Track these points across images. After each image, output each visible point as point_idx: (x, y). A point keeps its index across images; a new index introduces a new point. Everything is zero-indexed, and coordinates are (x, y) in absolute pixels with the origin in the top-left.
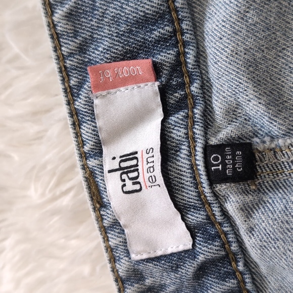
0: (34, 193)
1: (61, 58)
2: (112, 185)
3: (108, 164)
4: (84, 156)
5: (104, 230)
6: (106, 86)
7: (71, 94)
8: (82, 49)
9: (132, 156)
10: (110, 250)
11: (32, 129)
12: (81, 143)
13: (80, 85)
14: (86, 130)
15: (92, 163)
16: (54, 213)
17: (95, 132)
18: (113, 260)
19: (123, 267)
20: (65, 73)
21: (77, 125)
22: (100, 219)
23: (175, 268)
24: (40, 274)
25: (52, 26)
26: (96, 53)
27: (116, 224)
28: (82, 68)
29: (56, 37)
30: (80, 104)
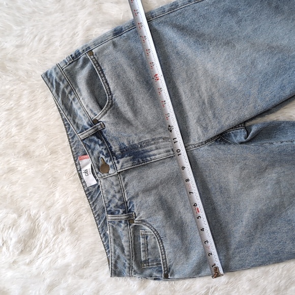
0: (64, 178)
1: (73, 155)
2: (84, 175)
3: (82, 172)
4: (78, 171)
5: (82, 183)
6: (81, 159)
7: (75, 161)
8: (77, 154)
9: (87, 170)
10: (83, 186)
11: (65, 166)
12: (77, 169)
13: (77, 159)
14: (78, 167)
15: (79, 172)
16: (70, 181)
17: (80, 167)
18: (84, 188)
19: (86, 189)
20: (74, 158)
21: (76, 166)
22: (81, 181)
23: (94, 187)
24: (66, 193)
25: (72, 150)
26: (79, 154)
27: (84, 182)
28: (77, 156)
29: (72, 152)
30: (77, 162)
